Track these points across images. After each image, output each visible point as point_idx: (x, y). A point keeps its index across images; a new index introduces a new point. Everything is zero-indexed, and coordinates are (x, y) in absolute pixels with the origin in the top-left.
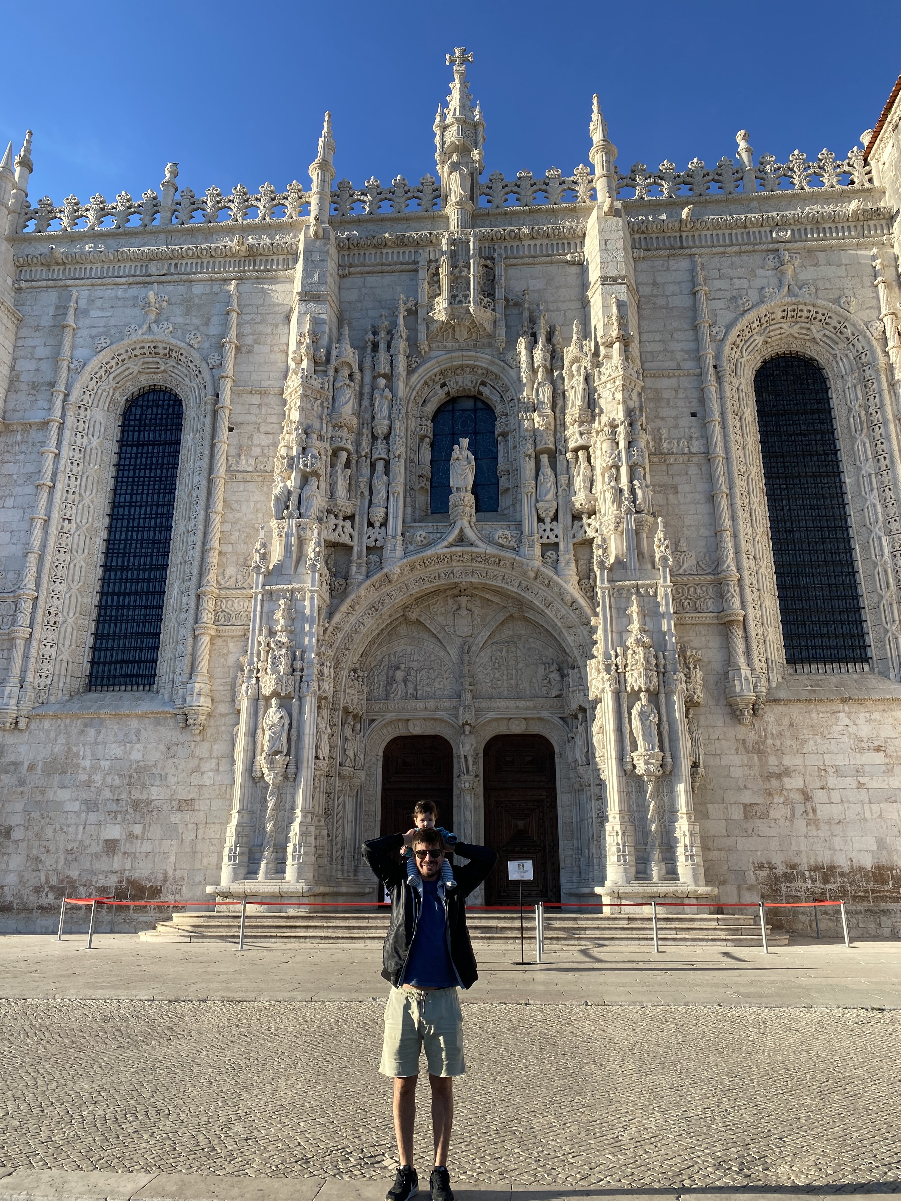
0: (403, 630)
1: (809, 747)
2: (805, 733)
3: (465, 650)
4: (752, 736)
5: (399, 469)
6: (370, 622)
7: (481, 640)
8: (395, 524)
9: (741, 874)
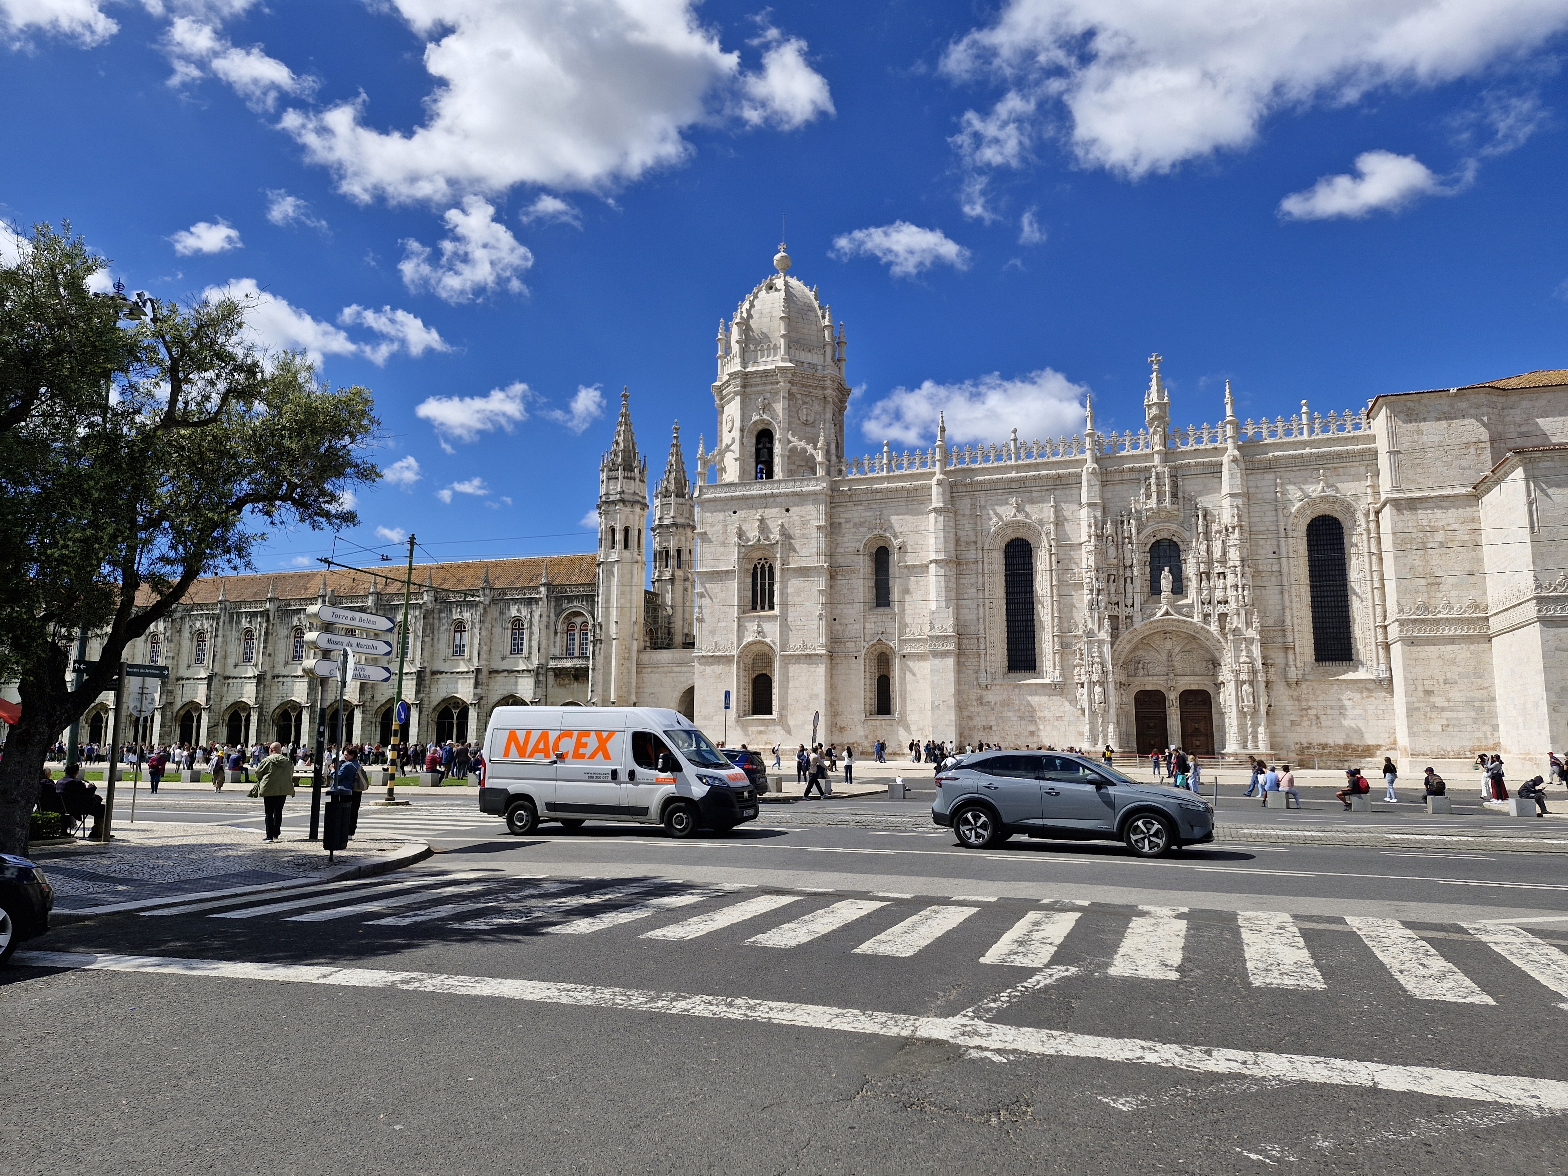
0: (1140, 646)
1: (1320, 698)
2: (1318, 693)
3: (1170, 655)
4: (1296, 694)
5: (1137, 582)
6: (1128, 647)
7: (1176, 651)
8: (1137, 606)
9: (1289, 747)
